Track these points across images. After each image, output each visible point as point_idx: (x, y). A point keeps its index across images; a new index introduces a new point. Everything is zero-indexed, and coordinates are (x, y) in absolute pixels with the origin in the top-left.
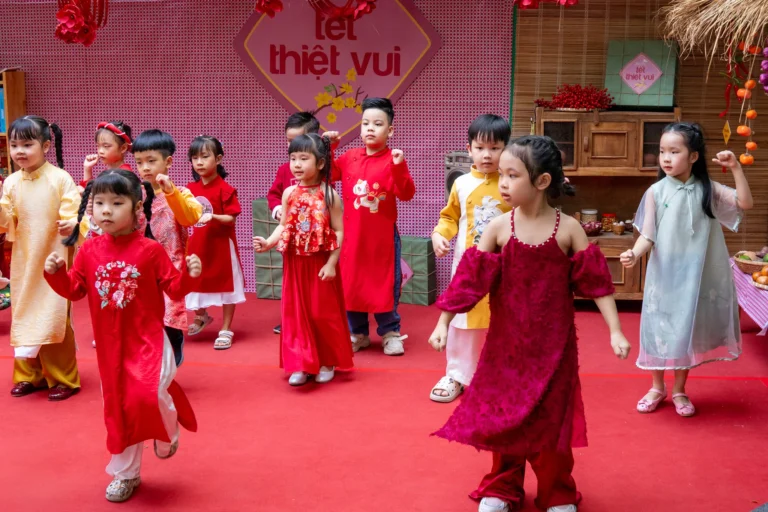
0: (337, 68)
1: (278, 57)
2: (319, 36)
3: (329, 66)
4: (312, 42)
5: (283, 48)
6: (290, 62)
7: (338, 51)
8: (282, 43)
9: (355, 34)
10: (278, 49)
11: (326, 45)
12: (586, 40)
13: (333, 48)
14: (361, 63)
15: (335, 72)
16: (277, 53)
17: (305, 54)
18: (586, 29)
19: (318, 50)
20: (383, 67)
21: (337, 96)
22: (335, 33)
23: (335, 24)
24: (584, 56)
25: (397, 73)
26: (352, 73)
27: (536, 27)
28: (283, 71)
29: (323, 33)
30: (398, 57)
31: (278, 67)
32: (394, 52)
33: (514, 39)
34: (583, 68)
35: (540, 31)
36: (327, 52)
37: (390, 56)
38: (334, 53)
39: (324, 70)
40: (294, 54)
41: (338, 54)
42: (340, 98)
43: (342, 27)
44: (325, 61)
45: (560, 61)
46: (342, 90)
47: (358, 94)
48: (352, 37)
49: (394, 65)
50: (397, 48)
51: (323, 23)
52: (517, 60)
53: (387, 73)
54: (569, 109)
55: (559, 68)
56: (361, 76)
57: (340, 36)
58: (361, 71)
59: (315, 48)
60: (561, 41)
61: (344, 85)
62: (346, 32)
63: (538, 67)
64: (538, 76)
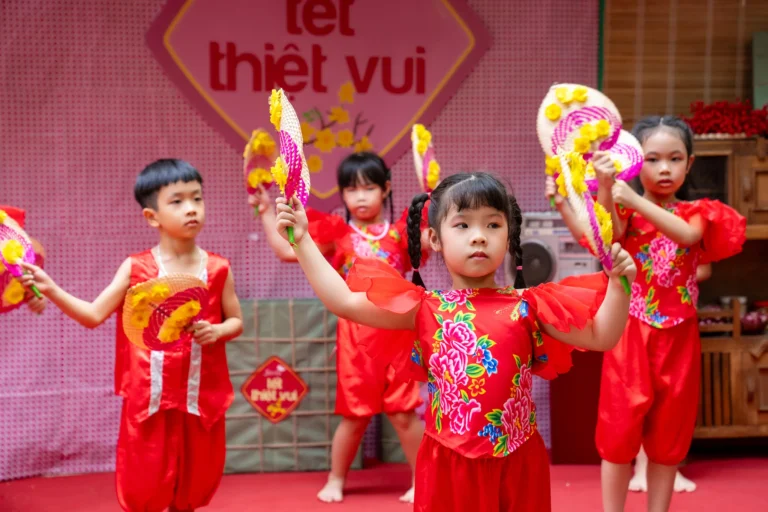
0: (324, 82)
1: (224, 63)
2: (293, 29)
3: (309, 79)
4: (281, 40)
5: (231, 47)
6: (244, 71)
7: (324, 52)
8: (231, 40)
9: (352, 25)
10: (223, 49)
11: (305, 43)
12: (709, 34)
13: (317, 49)
14: (362, 72)
15: (319, 87)
16: (222, 56)
17: (269, 59)
18: (710, 18)
19: (291, 51)
20: (398, 80)
21: (323, 127)
22: (320, 23)
23: (319, 9)
24: (708, 59)
25: (421, 90)
26: (347, 90)
27: (634, 15)
28: (232, 85)
29: (300, 23)
30: (421, 63)
31: (223, 79)
32: (415, 56)
33: (600, 33)
34: (707, 78)
35: (641, 21)
36: (307, 55)
37: (409, 62)
38: (318, 57)
39: (300, 87)
40: (250, 58)
41: (324, 58)
42: (328, 131)
43: (330, 14)
44: (303, 71)
45: (671, 67)
46: (331, 118)
47: (357, 123)
48: (347, 31)
49: (416, 76)
50: (421, 50)
51: (300, 8)
52: (606, 67)
53: (404, 89)
54: (719, 136)
55: (671, 78)
56: (362, 96)
57: (328, 30)
58: (362, 86)
59: (287, 48)
60: (673, 36)
61: (334, 110)
62: (336, 22)
63: (638, 78)
64: (638, 91)
